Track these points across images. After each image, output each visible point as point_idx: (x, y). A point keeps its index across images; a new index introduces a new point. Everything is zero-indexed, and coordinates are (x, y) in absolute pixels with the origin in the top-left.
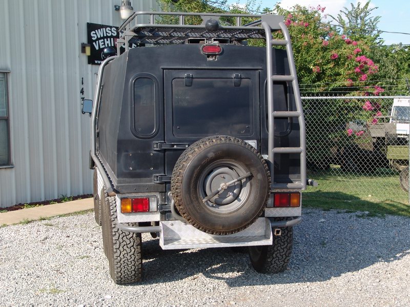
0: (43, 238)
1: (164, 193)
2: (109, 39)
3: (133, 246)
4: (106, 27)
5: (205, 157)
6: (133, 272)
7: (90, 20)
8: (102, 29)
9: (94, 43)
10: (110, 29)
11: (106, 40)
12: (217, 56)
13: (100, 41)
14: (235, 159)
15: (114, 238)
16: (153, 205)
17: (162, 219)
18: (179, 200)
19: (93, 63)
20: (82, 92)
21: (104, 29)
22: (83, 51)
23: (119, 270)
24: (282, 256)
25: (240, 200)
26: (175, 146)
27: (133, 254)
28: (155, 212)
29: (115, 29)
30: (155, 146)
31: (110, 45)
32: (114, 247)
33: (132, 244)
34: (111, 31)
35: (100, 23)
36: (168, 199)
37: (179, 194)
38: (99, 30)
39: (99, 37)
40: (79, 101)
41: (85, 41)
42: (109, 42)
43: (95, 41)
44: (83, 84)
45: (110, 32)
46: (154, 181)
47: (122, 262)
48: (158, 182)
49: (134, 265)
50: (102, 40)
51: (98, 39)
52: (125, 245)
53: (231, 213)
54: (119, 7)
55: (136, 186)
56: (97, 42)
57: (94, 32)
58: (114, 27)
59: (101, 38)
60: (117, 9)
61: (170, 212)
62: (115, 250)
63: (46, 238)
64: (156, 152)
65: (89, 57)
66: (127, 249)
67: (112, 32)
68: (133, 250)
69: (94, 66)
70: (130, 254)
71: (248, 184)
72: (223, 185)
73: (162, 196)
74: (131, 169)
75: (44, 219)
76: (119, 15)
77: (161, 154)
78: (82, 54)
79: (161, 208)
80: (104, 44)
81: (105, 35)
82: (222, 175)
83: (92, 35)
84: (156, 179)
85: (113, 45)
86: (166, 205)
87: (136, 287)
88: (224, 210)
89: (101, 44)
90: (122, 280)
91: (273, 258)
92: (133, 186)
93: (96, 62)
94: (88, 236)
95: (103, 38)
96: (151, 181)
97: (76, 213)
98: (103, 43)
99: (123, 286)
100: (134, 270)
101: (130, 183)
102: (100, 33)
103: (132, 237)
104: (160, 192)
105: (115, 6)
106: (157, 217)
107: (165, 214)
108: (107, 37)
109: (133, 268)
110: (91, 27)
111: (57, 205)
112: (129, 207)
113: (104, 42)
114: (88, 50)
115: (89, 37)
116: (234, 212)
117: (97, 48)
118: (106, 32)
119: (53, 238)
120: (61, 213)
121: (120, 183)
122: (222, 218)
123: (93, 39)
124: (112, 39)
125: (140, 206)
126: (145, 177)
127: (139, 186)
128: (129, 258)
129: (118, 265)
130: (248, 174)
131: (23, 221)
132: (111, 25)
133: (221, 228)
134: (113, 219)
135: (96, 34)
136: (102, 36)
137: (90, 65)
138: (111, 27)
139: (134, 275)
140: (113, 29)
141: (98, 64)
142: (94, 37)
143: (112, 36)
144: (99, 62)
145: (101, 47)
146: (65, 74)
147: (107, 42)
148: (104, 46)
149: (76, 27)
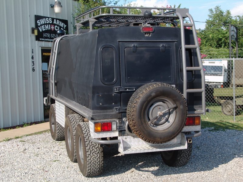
0: (23, 150)
1: (121, 119)
2: (47, 25)
3: (98, 153)
4: (46, 17)
5: (150, 96)
6: (98, 169)
7: (37, 13)
9: (39, 28)
10: (48, 19)
11: (46, 25)
12: (151, 34)
13: (43, 26)
14: (167, 97)
15: (87, 148)
16: (114, 127)
17: (120, 135)
18: (134, 123)
19: (39, 40)
20: (33, 58)
21: (45, 19)
22: (33, 32)
23: (90, 168)
24: (186, 156)
25: (169, 122)
26: (127, 90)
27: (99, 158)
28: (115, 131)
29: (51, 19)
30: (115, 90)
31: (48, 29)
32: (87, 153)
33: (98, 151)
34: (49, 20)
35: (42, 15)
36: (124, 123)
37: (134, 119)
38: (42, 19)
39: (42, 24)
40: (31, 64)
41: (34, 26)
42: (48, 27)
43: (40, 26)
44: (33, 53)
45: (48, 21)
46: (114, 112)
47: (92, 163)
48: (117, 112)
49: (99, 165)
50: (44, 26)
51: (41, 25)
52: (93, 152)
53: (164, 130)
54: (53, 5)
55: (104, 115)
56: (41, 27)
57: (39, 21)
58: (50, 18)
59: (43, 25)
60: (52, 7)
61: (125, 130)
62: (88, 156)
63: (25, 150)
64: (116, 93)
65: (36, 36)
66: (95, 155)
67: (49, 21)
68: (99, 155)
69: (39, 42)
70: (97, 158)
71: (174, 112)
72: (159, 113)
73: (119, 121)
74: (101, 104)
75: (18, 138)
76: (54, 10)
77: (119, 95)
78: (32, 34)
79: (120, 128)
80: (45, 28)
82: (159, 107)
83: (38, 23)
84: (116, 110)
85: (50, 29)
86: (122, 126)
87: (98, 178)
88: (160, 128)
89: (43, 28)
90: (91, 175)
91: (181, 157)
92: (102, 115)
93: (40, 39)
94: (51, 148)
95: (44, 24)
96: (113, 112)
97: (36, 134)
98: (44, 28)
99: (90, 178)
100: (99, 168)
101: (100, 113)
102: (42, 21)
103: (98, 147)
104: (118, 119)
105: (51, 5)
106: (116, 134)
107: (122, 132)
108: (46, 24)
109: (98, 166)
110: (38, 18)
111: (21, 128)
112: (99, 128)
113: (45, 27)
114: (36, 32)
115: (36, 24)
116: (166, 129)
117: (41, 31)
118: (46, 21)
119: (29, 150)
120: (27, 134)
121: (94, 113)
122: (160, 133)
123: (39, 25)
124: (49, 25)
125: (106, 127)
126: (109, 109)
127: (106, 115)
128: (96, 160)
129: (89, 165)
130: (175, 106)
131: (5, 140)
132: (49, 16)
133: (159, 139)
134: (86, 136)
135: (40, 22)
136: (44, 23)
137: (37, 41)
138: (49, 18)
139: (98, 171)
140: (50, 19)
141: (41, 41)
142: (39, 24)
143: (49, 24)
144: (42, 39)
145: (43, 30)
146: (22, 47)
147: (47, 27)
148: (45, 30)
149: (29, 18)
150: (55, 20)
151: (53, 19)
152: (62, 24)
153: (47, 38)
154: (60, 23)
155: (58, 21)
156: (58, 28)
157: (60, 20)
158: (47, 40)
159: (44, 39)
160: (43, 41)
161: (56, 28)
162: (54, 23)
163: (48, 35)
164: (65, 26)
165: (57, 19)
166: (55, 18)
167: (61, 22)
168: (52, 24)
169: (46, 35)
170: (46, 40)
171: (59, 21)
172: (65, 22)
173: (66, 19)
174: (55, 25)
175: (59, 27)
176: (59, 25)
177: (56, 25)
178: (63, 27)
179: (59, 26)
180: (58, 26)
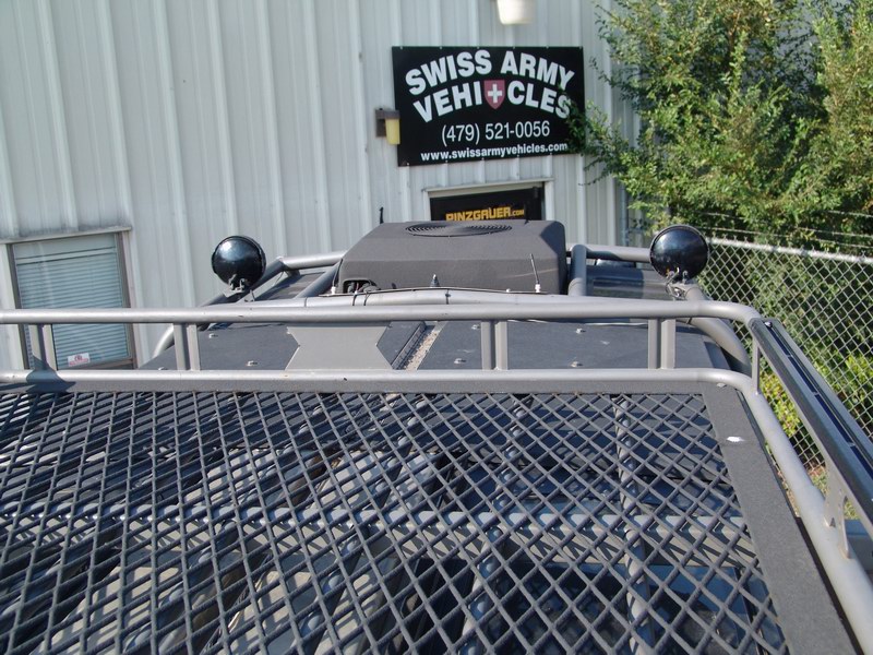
2: (466, 86)
4: (454, 51)
7: (403, 36)
8: (442, 60)
9: (417, 105)
10: (469, 56)
11: (455, 89)
13: (437, 96)
19: (417, 162)
21: (450, 59)
22: (381, 131)
29: (487, 54)
31: (469, 103)
34: (473, 61)
35: (436, 42)
38: (433, 64)
39: (433, 83)
41: (387, 100)
42: (466, 94)
43: (421, 98)
45: (470, 65)
50: (445, 92)
51: (430, 91)
56: (427, 100)
57: (416, 72)
58: (482, 48)
59: (440, 87)
67: (476, 64)
69: (418, 170)
78: (377, 142)
80: (452, 102)
81: (454, 76)
83: (411, 82)
85: (479, 101)
89: (439, 103)
93: (425, 157)
95: (449, 84)
98: (447, 101)
102: (436, 72)
108: (460, 81)
110: (407, 59)
113: (450, 96)
114: (393, 128)
115: (401, 89)
117: (426, 116)
118: (458, 67)
123: (414, 92)
124: (477, 85)
132: (474, 43)
135: (423, 76)
136: (443, 79)
137: (405, 170)
138: (473, 50)
140: (479, 54)
141: (431, 162)
142: (417, 86)
143: (476, 77)
144: (435, 156)
145: (442, 111)
146: (322, 207)
147: (462, 96)
148: (450, 109)
149: (357, 65)
150: (510, 56)
151: (497, 55)
152: (548, 71)
153: (462, 145)
154: (536, 68)
155: (524, 57)
156: (524, 93)
157: (538, 52)
158: (462, 154)
159: (445, 155)
160: (440, 161)
161: (517, 93)
162: (504, 70)
163: (470, 131)
164: (566, 77)
165: (518, 52)
166: (510, 49)
167: (543, 62)
168: (495, 75)
169: (457, 132)
170: (455, 155)
171: (532, 59)
172: (571, 58)
173: (576, 44)
174: (509, 77)
175: (531, 87)
176: (532, 75)
177: (518, 78)
178: (553, 82)
179: (534, 81)
180: (526, 80)
